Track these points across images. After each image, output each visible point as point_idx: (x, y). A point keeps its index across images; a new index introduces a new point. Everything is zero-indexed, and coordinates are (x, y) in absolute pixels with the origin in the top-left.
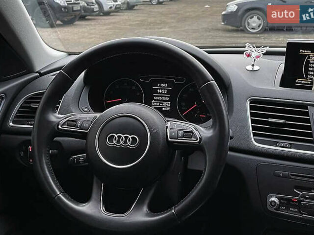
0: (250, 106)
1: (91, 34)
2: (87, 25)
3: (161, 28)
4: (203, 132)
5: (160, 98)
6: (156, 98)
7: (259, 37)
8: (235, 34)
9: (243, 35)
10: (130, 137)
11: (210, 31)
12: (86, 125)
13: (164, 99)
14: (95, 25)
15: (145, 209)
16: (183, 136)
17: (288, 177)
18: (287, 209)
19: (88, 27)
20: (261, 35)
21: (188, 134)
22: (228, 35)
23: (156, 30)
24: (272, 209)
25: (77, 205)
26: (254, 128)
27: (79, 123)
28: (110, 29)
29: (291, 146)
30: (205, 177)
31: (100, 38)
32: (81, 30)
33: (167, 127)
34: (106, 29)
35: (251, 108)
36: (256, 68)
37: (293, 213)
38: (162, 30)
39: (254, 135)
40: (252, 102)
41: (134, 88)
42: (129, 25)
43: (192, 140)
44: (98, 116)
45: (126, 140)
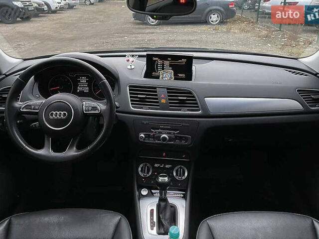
0: (129, 89)
1: (44, 28)
2: (40, 21)
3: (93, 22)
4: (101, 106)
5: (82, 85)
6: (80, 85)
7: (156, 28)
8: (141, 26)
9: (144, 26)
10: (62, 113)
11: (126, 25)
12: (37, 107)
13: (85, 85)
14: (46, 21)
15: (75, 148)
16: (92, 110)
17: (148, 124)
18: (149, 139)
19: (41, 22)
20: (158, 26)
21: (94, 108)
22: (137, 26)
23: (90, 24)
24: (142, 140)
25: (36, 151)
26: (131, 101)
27: (33, 107)
28: (57, 23)
29: (149, 108)
30: (104, 129)
31: (50, 31)
32: (36, 25)
33: (83, 105)
34: (54, 24)
35: (130, 90)
36: (133, 67)
37: (151, 141)
38: (94, 23)
39: (132, 104)
40: (130, 86)
41: (66, 80)
42: (71, 20)
43: (97, 112)
44: (44, 101)
45: (60, 115)
